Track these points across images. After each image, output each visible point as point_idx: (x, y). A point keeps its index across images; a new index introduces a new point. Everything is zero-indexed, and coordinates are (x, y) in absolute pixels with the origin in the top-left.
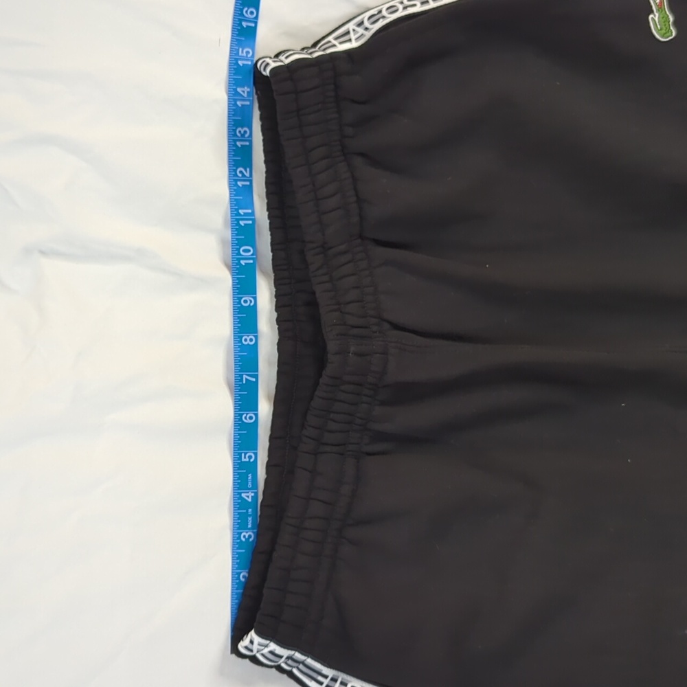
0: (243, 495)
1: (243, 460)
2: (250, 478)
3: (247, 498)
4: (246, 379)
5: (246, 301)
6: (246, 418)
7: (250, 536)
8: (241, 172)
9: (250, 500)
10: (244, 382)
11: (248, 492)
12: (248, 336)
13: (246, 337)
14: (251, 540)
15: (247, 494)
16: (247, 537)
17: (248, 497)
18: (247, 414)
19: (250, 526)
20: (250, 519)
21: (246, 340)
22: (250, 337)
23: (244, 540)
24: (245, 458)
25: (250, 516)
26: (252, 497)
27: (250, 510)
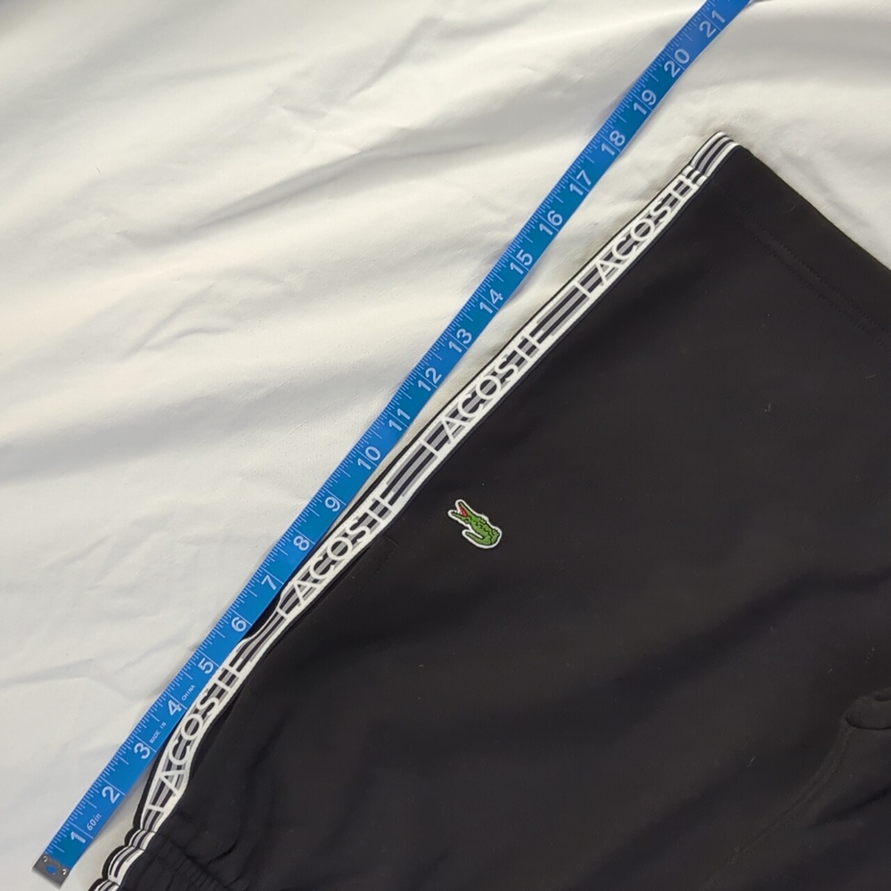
0: (170, 703)
1: (200, 665)
2: (191, 690)
3: (171, 708)
4: (267, 581)
5: (330, 502)
6: (236, 622)
7: (145, 752)
8: (431, 373)
9: (172, 713)
10: (263, 583)
11: (177, 704)
13: (302, 538)
14: (143, 757)
15: (174, 705)
16: (141, 751)
17: (173, 708)
18: (240, 619)
19: (152, 741)
20: (157, 733)
21: (298, 541)
22: (305, 541)
23: (136, 751)
24: (203, 664)
25: (160, 730)
26: (177, 711)
27: (164, 724)
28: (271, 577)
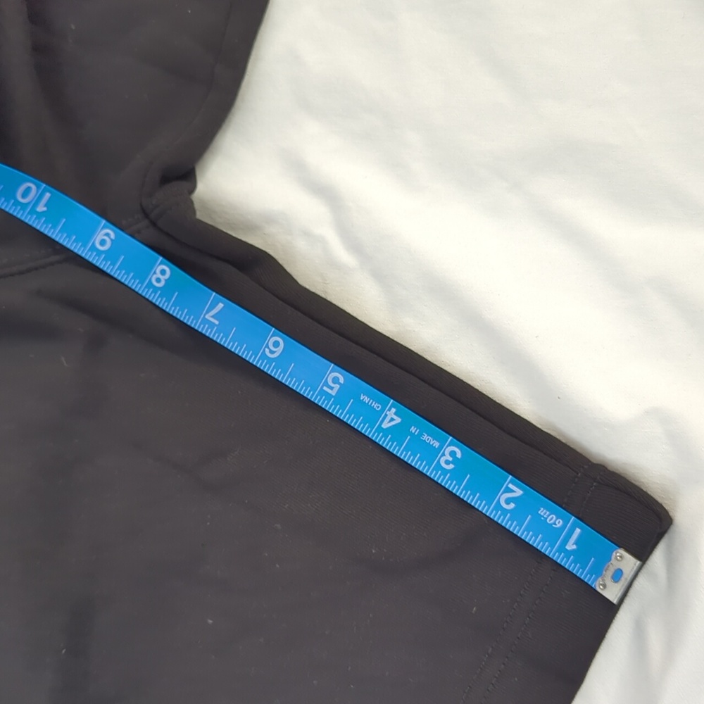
0: (385, 425)
1: (333, 393)
2: (366, 400)
3: (393, 423)
4: (213, 317)
5: (103, 243)
6: (272, 352)
7: (453, 454)
9: (398, 420)
10: (217, 322)
11: (386, 415)
12: (155, 273)
13: (155, 276)
14: (459, 455)
15: (388, 419)
16: (451, 459)
17: (392, 420)
18: (267, 346)
19: (437, 445)
20: (425, 437)
21: (158, 280)
22: (158, 271)
23: (451, 466)
24: (332, 388)
25: (421, 434)
26: (395, 414)
27: (413, 429)
28: (207, 312)
